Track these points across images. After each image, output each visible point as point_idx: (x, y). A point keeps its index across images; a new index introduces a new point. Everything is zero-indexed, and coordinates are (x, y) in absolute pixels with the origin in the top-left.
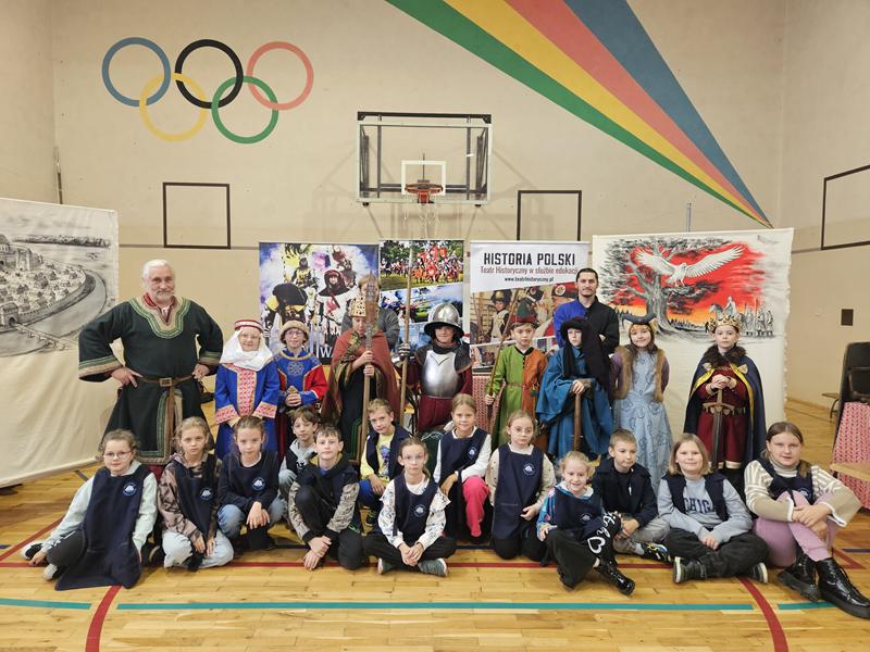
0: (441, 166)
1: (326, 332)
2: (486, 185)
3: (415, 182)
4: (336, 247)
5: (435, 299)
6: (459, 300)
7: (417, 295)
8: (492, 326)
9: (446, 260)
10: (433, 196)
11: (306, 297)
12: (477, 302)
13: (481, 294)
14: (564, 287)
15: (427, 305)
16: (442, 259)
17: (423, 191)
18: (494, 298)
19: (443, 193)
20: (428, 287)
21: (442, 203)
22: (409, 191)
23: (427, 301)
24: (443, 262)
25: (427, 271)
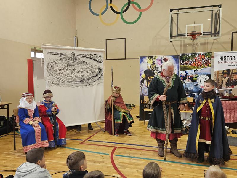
0: (201, 26)
2: (219, 31)
3: (191, 32)
4: (164, 57)
5: (200, 74)
6: (209, 73)
7: (193, 72)
8: (222, 83)
10: (198, 37)
11: (154, 74)
12: (217, 74)
13: (218, 71)
15: (197, 76)
16: (203, 59)
17: (194, 35)
18: (223, 73)
19: (202, 35)
20: (197, 69)
21: (201, 39)
22: (189, 36)
23: (197, 74)
24: (203, 60)
25: (197, 63)
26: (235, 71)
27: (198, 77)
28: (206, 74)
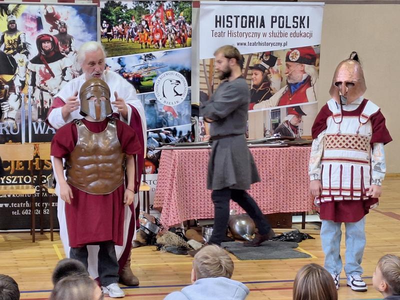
1: (39, 105)
4: (49, 8)
5: (161, 67)
6: (187, 66)
7: (142, 61)
9: (173, 23)
11: (16, 65)
12: (208, 69)
13: (211, 60)
14: (298, 53)
15: (153, 73)
20: (154, 53)
23: (153, 68)
24: (170, 25)
25: (153, 35)
26: (255, 61)
27: (155, 76)
28: (179, 69)
